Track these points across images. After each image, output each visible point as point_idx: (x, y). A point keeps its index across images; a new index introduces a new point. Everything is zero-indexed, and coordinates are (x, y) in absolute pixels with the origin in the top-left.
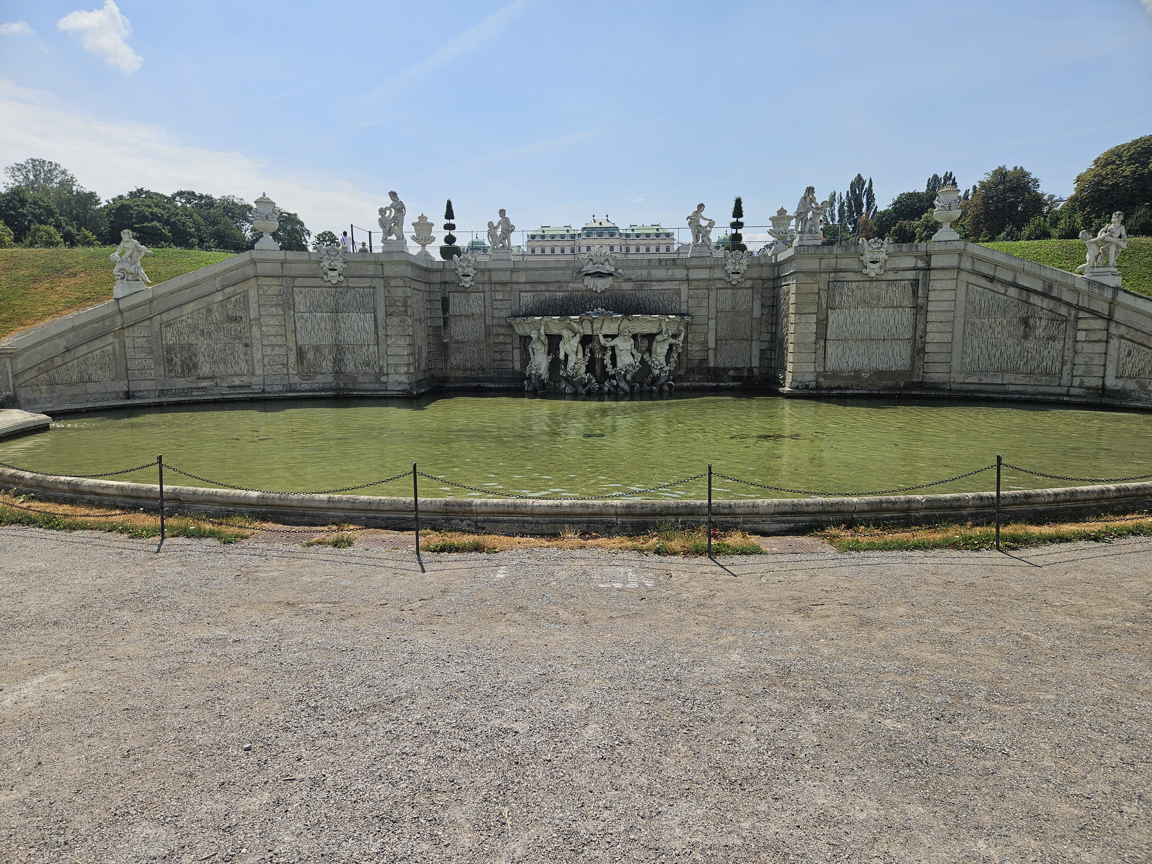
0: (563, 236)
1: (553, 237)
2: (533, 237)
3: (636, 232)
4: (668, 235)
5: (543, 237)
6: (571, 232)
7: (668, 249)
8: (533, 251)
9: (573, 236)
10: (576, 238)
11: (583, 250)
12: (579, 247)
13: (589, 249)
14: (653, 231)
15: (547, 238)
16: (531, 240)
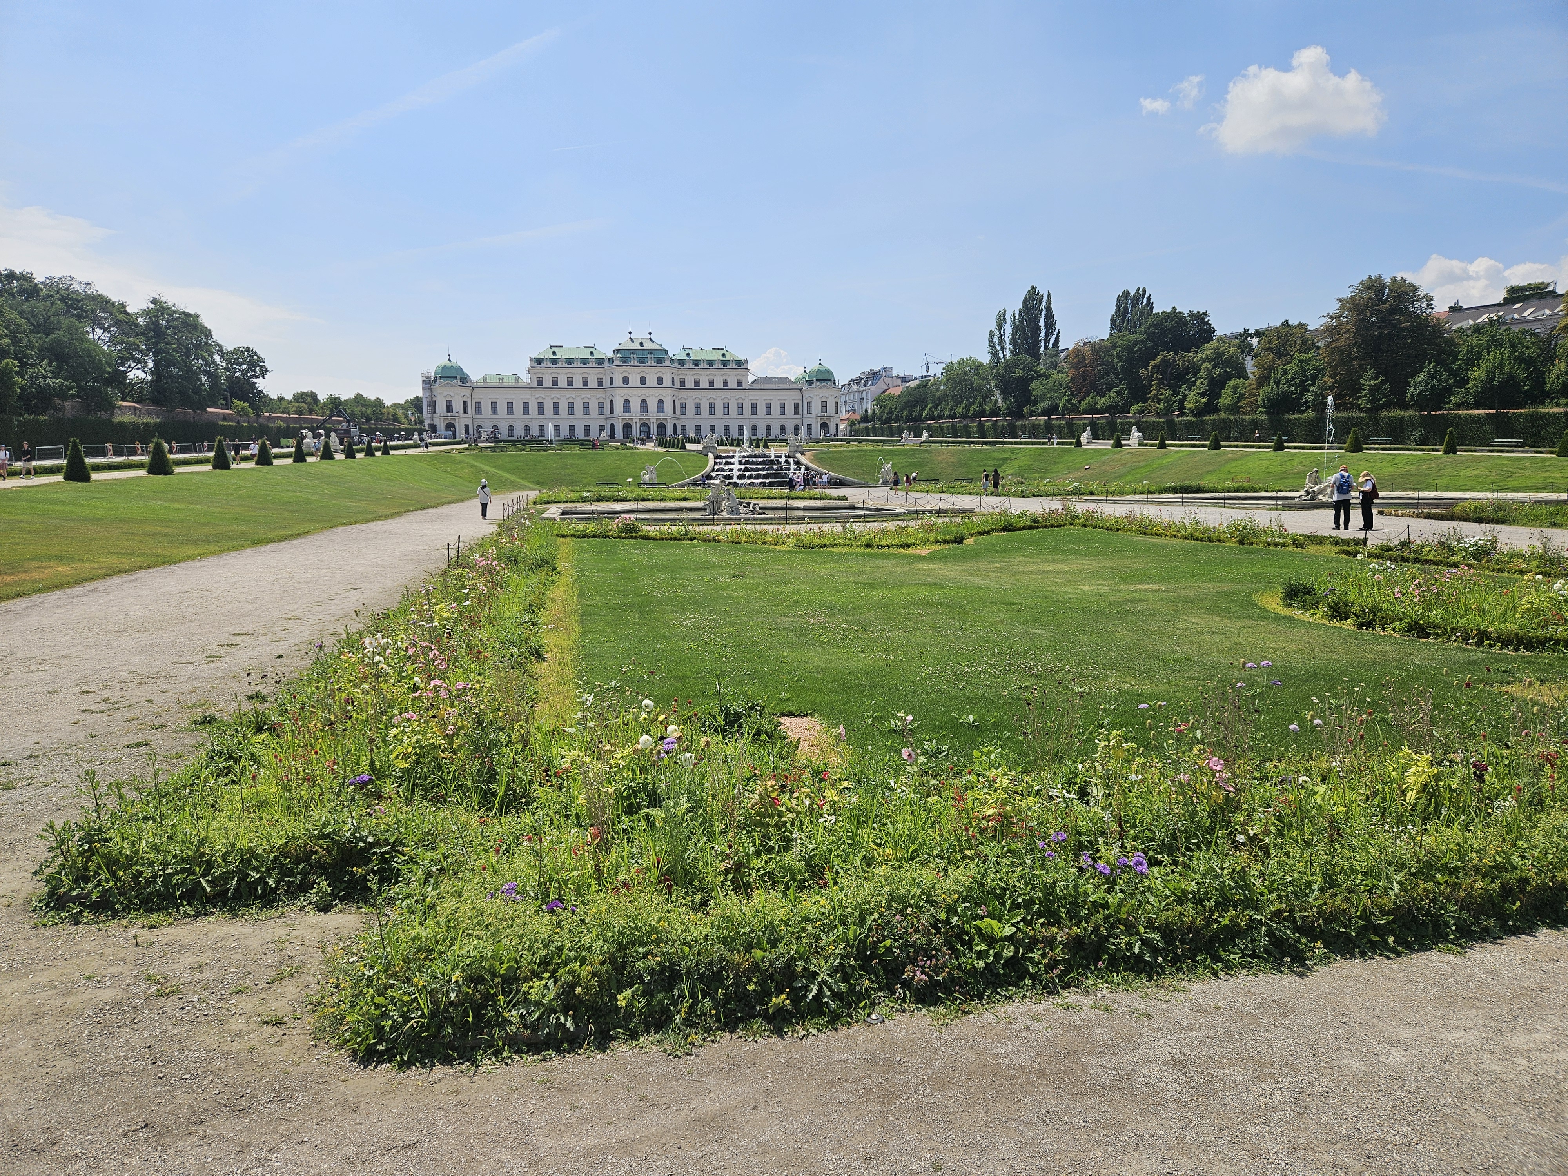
0: (584, 361)
1: (569, 361)
2: (539, 361)
3: (692, 357)
4: (739, 363)
5: (554, 361)
6: (597, 356)
7: (740, 384)
8: (540, 382)
9: (600, 361)
10: (606, 364)
11: (618, 381)
12: (611, 378)
13: (626, 380)
14: (717, 356)
15: (560, 363)
16: (535, 365)
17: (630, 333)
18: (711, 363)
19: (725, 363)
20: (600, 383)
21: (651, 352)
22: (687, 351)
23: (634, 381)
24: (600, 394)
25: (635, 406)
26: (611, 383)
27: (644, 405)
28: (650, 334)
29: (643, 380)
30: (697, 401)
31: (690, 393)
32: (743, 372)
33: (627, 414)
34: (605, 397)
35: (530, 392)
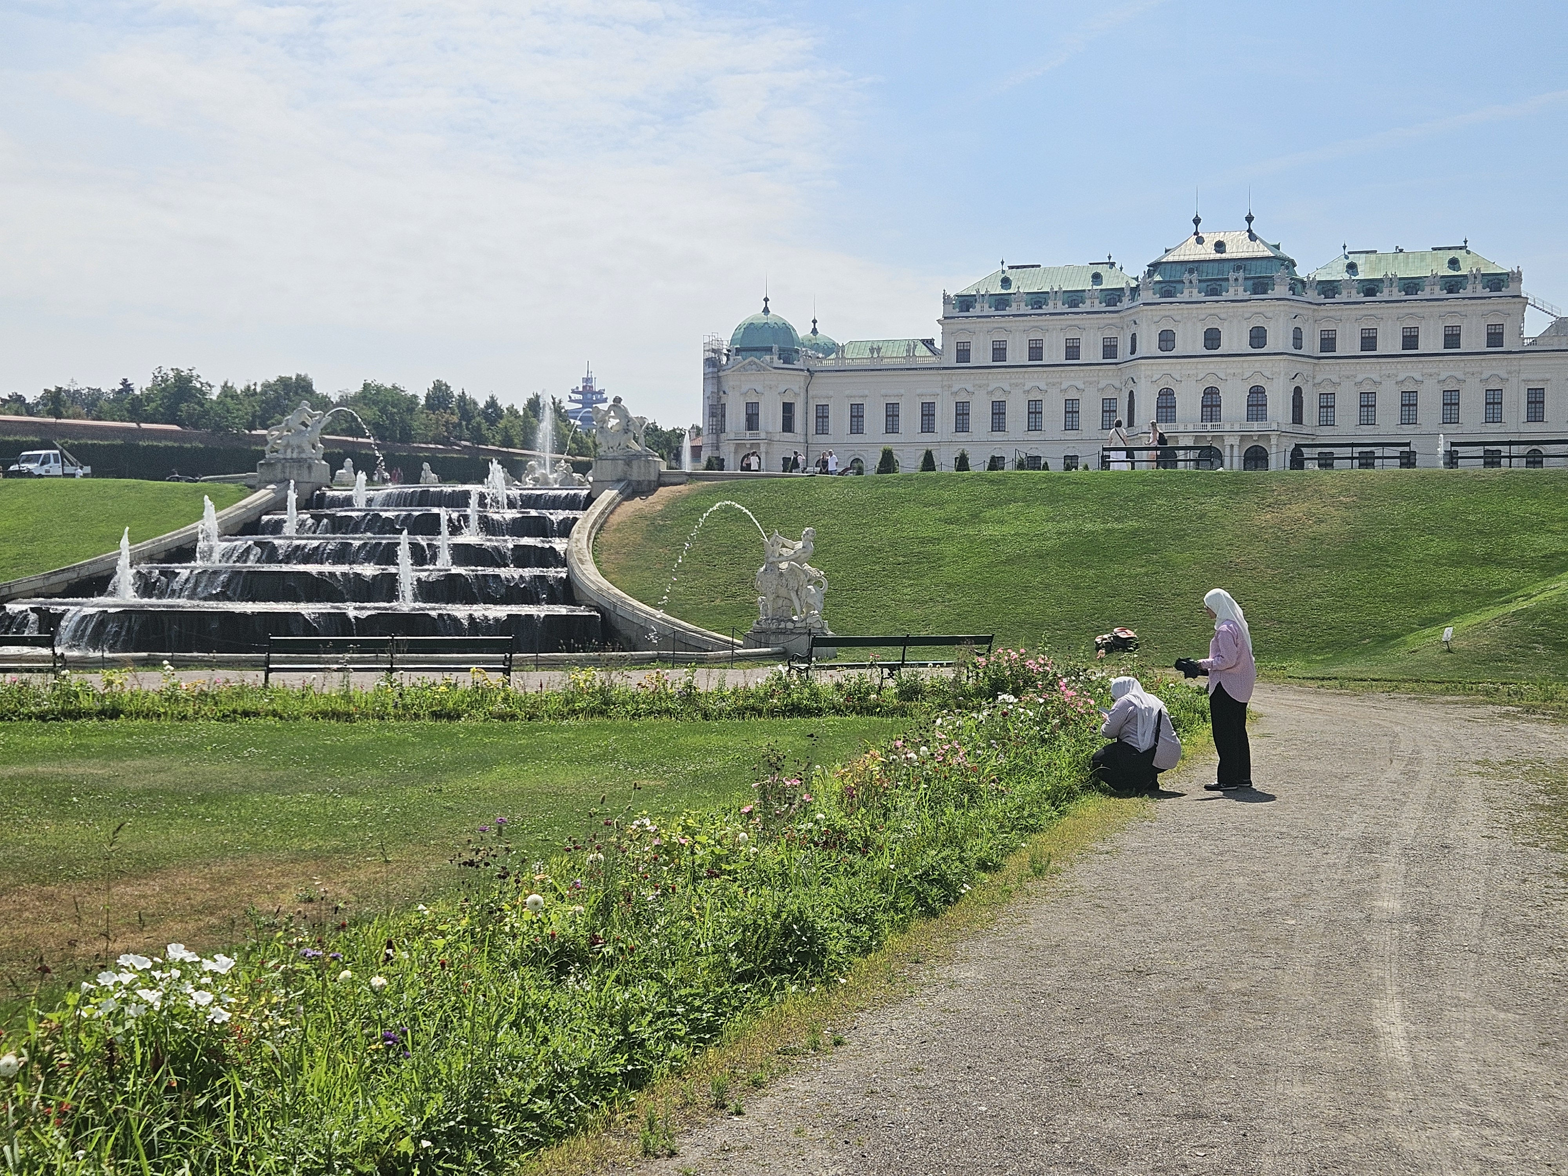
0: (1074, 298)
1: (1038, 300)
2: (965, 303)
3: (1364, 273)
4: (1498, 282)
5: (1001, 302)
6: (1109, 283)
7: (1495, 339)
8: (963, 354)
9: (1113, 297)
10: (1126, 302)
11: (1148, 344)
12: (1134, 338)
13: (1167, 339)
14: (1432, 267)
15: (1014, 305)
16: (956, 313)
17: (1197, 222)
18: (1411, 286)
19: (1454, 284)
20: (1110, 350)
21: (1240, 264)
22: (1355, 259)
23: (1189, 339)
24: (1106, 378)
25: (1189, 405)
26: (1133, 349)
27: (1211, 399)
28: (1250, 219)
29: (1212, 338)
30: (1367, 388)
31: (1348, 367)
32: (1502, 306)
34: (1117, 384)
35: (940, 378)
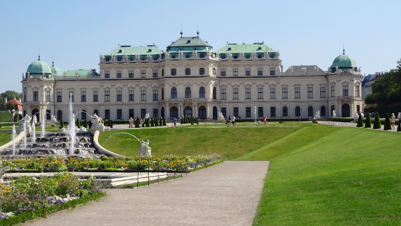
0: (144, 58)
1: (132, 58)
2: (108, 58)
3: (233, 51)
4: (273, 55)
5: (120, 58)
6: (154, 52)
7: (272, 73)
8: (107, 76)
9: (156, 57)
10: (160, 59)
11: (168, 73)
12: (163, 71)
13: (174, 72)
14: (253, 50)
15: (124, 59)
16: (105, 62)
17: (181, 33)
18: (248, 56)
19: (260, 56)
20: (155, 75)
21: (196, 47)
22: (230, 46)
23: (181, 72)
24: (155, 84)
25: (181, 92)
26: (163, 75)
27: (188, 91)
28: (198, 33)
29: (188, 71)
30: (235, 87)
31: (230, 81)
32: (274, 62)
33: (173, 100)
34: (158, 85)
35: (99, 83)
